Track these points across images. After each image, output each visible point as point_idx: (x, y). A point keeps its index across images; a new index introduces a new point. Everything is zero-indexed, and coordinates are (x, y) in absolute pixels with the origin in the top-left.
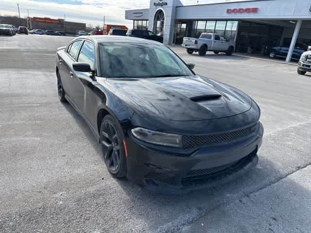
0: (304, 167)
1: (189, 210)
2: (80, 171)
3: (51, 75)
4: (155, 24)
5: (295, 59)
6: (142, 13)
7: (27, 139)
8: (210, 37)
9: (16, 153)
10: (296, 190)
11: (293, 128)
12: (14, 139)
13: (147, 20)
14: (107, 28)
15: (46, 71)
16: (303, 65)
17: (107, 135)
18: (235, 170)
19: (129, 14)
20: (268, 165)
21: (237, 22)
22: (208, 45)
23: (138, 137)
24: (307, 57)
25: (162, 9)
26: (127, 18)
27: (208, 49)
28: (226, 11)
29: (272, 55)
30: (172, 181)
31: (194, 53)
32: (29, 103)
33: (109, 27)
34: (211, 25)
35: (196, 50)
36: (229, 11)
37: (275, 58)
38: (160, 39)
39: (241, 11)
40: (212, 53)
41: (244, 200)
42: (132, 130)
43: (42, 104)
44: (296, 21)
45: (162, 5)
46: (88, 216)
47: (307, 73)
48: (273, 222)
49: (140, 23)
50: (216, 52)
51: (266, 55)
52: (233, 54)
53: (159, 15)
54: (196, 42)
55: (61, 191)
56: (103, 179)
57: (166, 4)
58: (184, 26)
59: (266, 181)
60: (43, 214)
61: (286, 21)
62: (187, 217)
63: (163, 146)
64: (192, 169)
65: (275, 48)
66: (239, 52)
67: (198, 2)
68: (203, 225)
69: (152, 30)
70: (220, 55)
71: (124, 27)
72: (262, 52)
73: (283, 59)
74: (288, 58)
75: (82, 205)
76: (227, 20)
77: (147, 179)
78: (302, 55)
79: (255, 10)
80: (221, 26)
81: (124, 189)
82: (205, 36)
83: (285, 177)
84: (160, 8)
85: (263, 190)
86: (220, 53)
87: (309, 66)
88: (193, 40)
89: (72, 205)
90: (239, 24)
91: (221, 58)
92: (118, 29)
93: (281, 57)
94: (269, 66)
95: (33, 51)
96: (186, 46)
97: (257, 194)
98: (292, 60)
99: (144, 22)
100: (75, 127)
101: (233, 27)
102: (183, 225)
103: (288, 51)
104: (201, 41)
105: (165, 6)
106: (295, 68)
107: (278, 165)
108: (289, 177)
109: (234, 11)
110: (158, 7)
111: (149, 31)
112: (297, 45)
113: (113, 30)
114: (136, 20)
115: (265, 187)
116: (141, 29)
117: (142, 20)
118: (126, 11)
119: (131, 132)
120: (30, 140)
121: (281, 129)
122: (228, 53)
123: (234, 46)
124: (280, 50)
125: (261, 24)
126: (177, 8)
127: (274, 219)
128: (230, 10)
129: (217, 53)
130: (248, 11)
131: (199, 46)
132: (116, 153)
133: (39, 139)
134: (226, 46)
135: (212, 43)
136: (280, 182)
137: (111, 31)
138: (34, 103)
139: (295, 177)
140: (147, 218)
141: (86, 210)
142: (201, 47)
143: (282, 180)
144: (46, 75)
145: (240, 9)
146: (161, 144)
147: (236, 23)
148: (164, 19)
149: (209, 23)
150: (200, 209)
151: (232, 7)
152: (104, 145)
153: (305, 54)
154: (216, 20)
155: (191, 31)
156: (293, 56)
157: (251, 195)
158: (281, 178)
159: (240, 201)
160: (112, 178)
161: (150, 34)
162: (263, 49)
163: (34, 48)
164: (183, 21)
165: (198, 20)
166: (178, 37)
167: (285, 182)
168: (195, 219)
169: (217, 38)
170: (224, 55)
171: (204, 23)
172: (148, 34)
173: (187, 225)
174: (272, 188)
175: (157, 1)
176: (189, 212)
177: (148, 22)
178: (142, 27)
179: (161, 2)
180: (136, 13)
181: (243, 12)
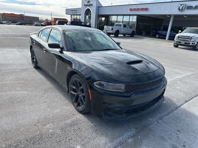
0: (189, 101)
1: (130, 129)
2: (58, 110)
3: (23, 51)
4: (85, 18)
5: (172, 38)
6: (76, 11)
7: (18, 93)
8: (120, 26)
9: (13, 102)
10: (187, 114)
11: (178, 78)
12: (9, 93)
13: (80, 15)
15: (20, 49)
16: (177, 42)
17: (74, 88)
19: (68, 11)
20: (169, 100)
22: (120, 31)
23: (98, 87)
24: (179, 37)
25: (90, 8)
26: (67, 14)
27: (120, 33)
28: (129, 10)
29: (157, 36)
30: (120, 112)
31: (111, 35)
32: (13, 70)
33: (56, 19)
34: (120, 18)
35: (112, 34)
36: (131, 10)
37: (159, 38)
38: (90, 26)
39: (138, 10)
40: (122, 35)
41: (160, 121)
42: (95, 83)
43: (22, 70)
44: (170, 16)
46: (70, 137)
47: (179, 46)
48: (178, 133)
49: (75, 16)
50: (124, 35)
51: (154, 36)
52: (135, 36)
53: (88, 12)
54: (112, 29)
55: (49, 123)
56: (74, 115)
57: (92, 5)
58: (103, 19)
59: (170, 110)
61: (165, 16)
62: (130, 133)
63: (114, 91)
64: (132, 105)
65: (159, 32)
66: (138, 34)
67: (112, 4)
68: (139, 137)
69: (83, 22)
70: (127, 36)
71: (66, 19)
73: (165, 38)
74: (167, 37)
75: (65, 131)
76: (130, 15)
77: (104, 112)
78: (176, 36)
79: (146, 9)
80: (126, 19)
81: (89, 120)
82: (117, 25)
83: (180, 107)
84: (88, 8)
85: (169, 115)
86: (126, 35)
87: (180, 42)
88: (111, 27)
89: (58, 131)
90: (137, 18)
91: (128, 39)
92: (62, 20)
93: (163, 37)
94: (156, 43)
96: (106, 31)
97: (166, 117)
98: (169, 39)
99: (78, 16)
100: (48, 84)
101: (134, 19)
102: (128, 138)
103: (167, 33)
104: (115, 28)
105: (91, 6)
106: (171, 44)
107: (175, 100)
108: (182, 107)
109: (135, 10)
111: (82, 22)
112: (172, 30)
113: (59, 22)
114: (73, 15)
116: (76, 21)
117: (77, 15)
118: (66, 9)
120: (20, 93)
121: (171, 80)
122: (132, 35)
123: (135, 31)
124: (162, 33)
125: (150, 18)
126: (99, 7)
127: (178, 131)
128: (132, 9)
129: (125, 36)
130: (142, 9)
131: (114, 31)
132: (82, 98)
133: (26, 92)
134: (130, 31)
135: (122, 30)
136: (177, 110)
137: (57, 22)
138: (17, 70)
139: (185, 106)
140: (107, 136)
142: (115, 32)
143: (178, 109)
144: (20, 51)
145: (138, 9)
146: (113, 90)
147: (135, 17)
148: (91, 15)
150: (136, 128)
151: (133, 7)
152: (72, 94)
153: (177, 35)
154: (124, 15)
155: (108, 22)
156: (170, 36)
157: (163, 118)
159: (158, 122)
160: (79, 114)
161: (83, 24)
164: (103, 16)
165: (112, 15)
166: (100, 25)
167: (180, 110)
168: (135, 135)
169: (125, 26)
170: (129, 37)
171: (116, 17)
172: (82, 24)
173: (131, 138)
174: (174, 114)
175: (86, 3)
176: (130, 131)
177: (80, 16)
178: (77, 19)
179: (89, 4)
180: (73, 11)
181: (139, 10)
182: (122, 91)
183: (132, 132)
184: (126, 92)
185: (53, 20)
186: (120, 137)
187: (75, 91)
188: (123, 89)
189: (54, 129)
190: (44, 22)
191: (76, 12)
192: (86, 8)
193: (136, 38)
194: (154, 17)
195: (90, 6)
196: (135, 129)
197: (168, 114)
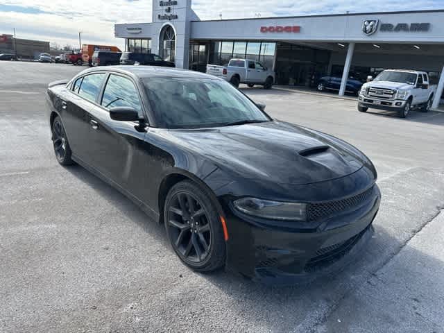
0: (420, 230)
1: (316, 304)
3: (26, 124)
4: (161, 44)
5: (352, 92)
6: (140, 29)
8: (242, 64)
9: (26, 252)
10: (424, 261)
11: (385, 181)
12: (12, 230)
13: (148, 39)
14: (89, 50)
15: (18, 118)
16: (365, 100)
17: (180, 212)
19: (120, 30)
21: (274, 44)
22: (241, 76)
24: (368, 90)
25: (171, 24)
26: (117, 35)
27: (241, 81)
28: (260, 29)
29: (320, 87)
32: (10, 171)
33: (92, 48)
34: (240, 48)
36: (263, 30)
37: (324, 91)
38: (171, 64)
39: (279, 30)
40: (246, 86)
41: (372, 280)
42: (236, 202)
43: (33, 172)
44: (347, 44)
45: (170, 18)
47: (369, 110)
48: (416, 304)
49: (138, 41)
50: (251, 84)
51: (313, 87)
52: (272, 87)
53: (167, 33)
54: (225, 72)
55: (127, 302)
56: (181, 276)
57: (176, 17)
58: (202, 48)
59: (387, 254)
61: (334, 44)
62: (318, 313)
63: (281, 220)
65: (323, 78)
66: (278, 84)
67: (221, 15)
68: (339, 321)
69: (157, 53)
70: (255, 88)
71: (115, 48)
72: (306, 84)
73: (337, 93)
74: (342, 90)
75: (171, 318)
76: (261, 41)
77: (259, 268)
78: (363, 87)
79: (297, 29)
80: (253, 49)
81: (220, 287)
82: (234, 63)
83: (405, 245)
84: (167, 23)
85: (390, 264)
86: (255, 86)
87: (372, 101)
88: (221, 68)
89: (156, 321)
90: (277, 47)
92: (108, 51)
93: (332, 89)
94: (321, 102)
97: (382, 271)
98: (346, 94)
101: (270, 51)
102: (316, 324)
103: (340, 81)
104: (232, 70)
105: (175, 20)
106: (353, 105)
107: (392, 231)
108: (408, 244)
109: (271, 29)
110: (164, 21)
111: (155, 55)
112: (350, 74)
113: (100, 54)
114: (132, 39)
115: (388, 260)
116: (140, 51)
117: (141, 39)
118: (116, 26)
119: (234, 205)
120: (39, 229)
122: (267, 86)
123: (274, 77)
124: (330, 80)
125: (304, 47)
126: (193, 22)
127: (415, 300)
128: (266, 28)
129: (252, 86)
130: (288, 29)
131: (229, 76)
132: (202, 238)
133: (54, 226)
134: (263, 76)
135: (246, 74)
136: (402, 252)
137: (95, 54)
138: (20, 171)
139: (414, 243)
140: (269, 323)
141: (182, 326)
142: (232, 78)
143: (403, 249)
144: (18, 125)
145: (278, 28)
146: (278, 217)
148: (174, 39)
149: (237, 45)
150: (328, 300)
151: (268, 25)
152: (171, 227)
153: (365, 86)
154: (247, 41)
155: (214, 56)
156: (347, 88)
157: (378, 273)
158: (401, 247)
159: (369, 282)
160: (194, 274)
161: (156, 59)
162: (309, 80)
164: (201, 42)
165: (222, 41)
166: (196, 63)
167: (407, 251)
168: (327, 315)
169: (251, 66)
170: (261, 88)
171: (230, 44)
172: (153, 59)
173: (322, 325)
174: (397, 262)
175: (164, 13)
176: (317, 306)
177: (150, 41)
178: (142, 49)
179: (169, 14)
180: (133, 29)
181: (281, 31)
182: (298, 219)
183: (322, 309)
184: (308, 220)
185: (86, 49)
186: (298, 325)
187: (179, 219)
188: (301, 214)
189: (143, 314)
190: (63, 53)
191: (139, 31)
192: (163, 23)
193: (276, 91)
194: (310, 45)
195: (172, 20)
196: (326, 303)
197: (385, 264)
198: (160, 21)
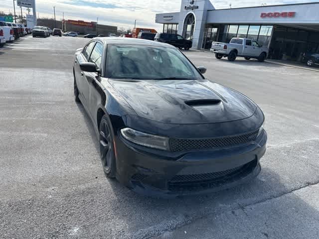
0: (315, 183)
1: (175, 216)
2: (77, 168)
4: (185, 28)
6: (172, 17)
7: (35, 134)
8: (240, 42)
13: (177, 24)
14: (137, 31)
17: (104, 135)
18: (231, 180)
19: (160, 18)
21: (272, 27)
22: (238, 51)
23: (127, 138)
25: (193, 13)
26: (157, 21)
27: (238, 54)
28: (260, 15)
29: (309, 63)
31: (223, 58)
33: (139, 30)
34: (243, 30)
35: (226, 55)
36: (263, 16)
37: (312, 66)
38: (190, 42)
39: (276, 15)
40: (243, 59)
41: (237, 212)
42: (122, 130)
43: (57, 103)
45: (192, 9)
46: (72, 211)
49: (170, 26)
50: (247, 58)
51: (303, 63)
52: (265, 61)
53: (190, 19)
54: (225, 47)
55: (54, 185)
56: (96, 178)
57: (197, 7)
58: (215, 30)
59: (267, 195)
60: (30, 206)
62: (172, 222)
63: (150, 148)
64: (178, 174)
65: (313, 55)
66: (273, 59)
67: (231, 5)
69: (181, 34)
70: (251, 61)
71: (154, 31)
76: (261, 25)
79: (292, 15)
80: (254, 31)
81: (114, 190)
82: (235, 41)
83: (290, 192)
84: (191, 12)
85: (262, 204)
86: (251, 59)
88: (223, 45)
89: (60, 200)
90: (274, 30)
91: (251, 65)
92: (147, 32)
95: (62, 53)
96: (215, 50)
97: (253, 207)
99: (174, 26)
100: (84, 126)
102: (166, 230)
104: (231, 46)
105: (196, 10)
108: (295, 192)
110: (188, 10)
111: (178, 35)
113: (143, 34)
114: (166, 24)
115: (264, 200)
116: (170, 33)
117: (172, 24)
118: (157, 15)
119: (121, 132)
120: (37, 135)
121: (299, 141)
122: (261, 59)
123: (267, 52)
125: (299, 29)
126: (209, 11)
127: (266, 234)
128: (265, 14)
129: (249, 59)
130: (284, 15)
131: (228, 51)
133: (46, 135)
134: (258, 52)
135: (243, 49)
136: (283, 197)
137: (140, 34)
138: (50, 101)
140: (130, 220)
141: (72, 206)
142: (230, 52)
143: (286, 195)
145: (276, 13)
148: (194, 23)
149: (241, 27)
150: (187, 216)
151: (267, 11)
152: (101, 145)
154: (249, 25)
155: (223, 36)
157: (247, 207)
158: (285, 193)
159: (233, 212)
160: (106, 178)
161: (179, 38)
162: (301, 56)
163: (64, 49)
164: (214, 26)
165: (230, 24)
166: (208, 41)
167: (289, 198)
168: (179, 226)
169: (248, 43)
170: (256, 61)
171: (236, 27)
172: (177, 38)
173: (170, 231)
174: (273, 202)
175: (188, 5)
176: (175, 218)
177: (178, 25)
178: (172, 30)
179: (192, 6)
181: (278, 16)
182: (164, 149)
183: (180, 220)
185: (135, 31)
186: (150, 226)
188: (165, 144)
189: (55, 194)
192: (188, 12)
193: (268, 64)
194: (306, 28)
195: (194, 10)
196: (184, 217)
198: (185, 11)
